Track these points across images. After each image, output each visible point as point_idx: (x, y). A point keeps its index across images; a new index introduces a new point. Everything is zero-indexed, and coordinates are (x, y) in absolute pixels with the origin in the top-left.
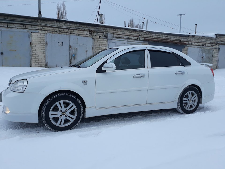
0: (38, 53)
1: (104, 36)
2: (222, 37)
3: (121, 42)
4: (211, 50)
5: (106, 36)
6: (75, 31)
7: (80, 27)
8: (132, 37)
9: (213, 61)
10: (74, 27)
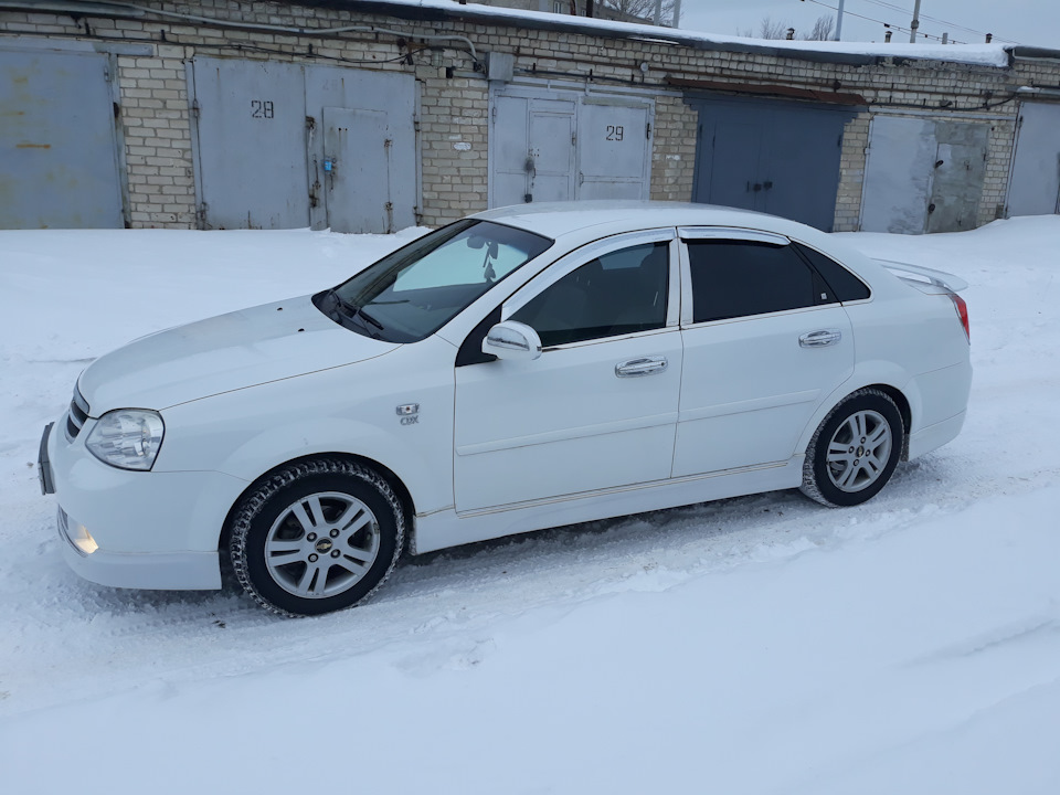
0: (156, 156)
1: (469, 65)
2: (1035, 64)
3: (553, 94)
4: (978, 127)
5: (481, 69)
6: (327, 43)
7: (355, 23)
8: (608, 71)
9: (986, 180)
10: (326, 24)
